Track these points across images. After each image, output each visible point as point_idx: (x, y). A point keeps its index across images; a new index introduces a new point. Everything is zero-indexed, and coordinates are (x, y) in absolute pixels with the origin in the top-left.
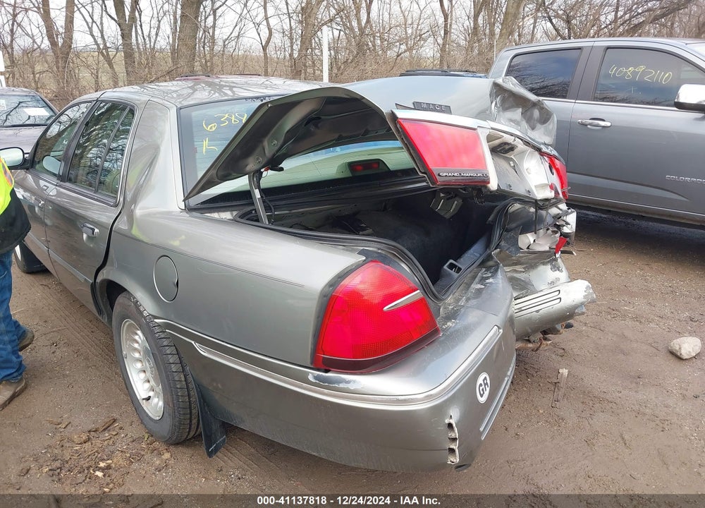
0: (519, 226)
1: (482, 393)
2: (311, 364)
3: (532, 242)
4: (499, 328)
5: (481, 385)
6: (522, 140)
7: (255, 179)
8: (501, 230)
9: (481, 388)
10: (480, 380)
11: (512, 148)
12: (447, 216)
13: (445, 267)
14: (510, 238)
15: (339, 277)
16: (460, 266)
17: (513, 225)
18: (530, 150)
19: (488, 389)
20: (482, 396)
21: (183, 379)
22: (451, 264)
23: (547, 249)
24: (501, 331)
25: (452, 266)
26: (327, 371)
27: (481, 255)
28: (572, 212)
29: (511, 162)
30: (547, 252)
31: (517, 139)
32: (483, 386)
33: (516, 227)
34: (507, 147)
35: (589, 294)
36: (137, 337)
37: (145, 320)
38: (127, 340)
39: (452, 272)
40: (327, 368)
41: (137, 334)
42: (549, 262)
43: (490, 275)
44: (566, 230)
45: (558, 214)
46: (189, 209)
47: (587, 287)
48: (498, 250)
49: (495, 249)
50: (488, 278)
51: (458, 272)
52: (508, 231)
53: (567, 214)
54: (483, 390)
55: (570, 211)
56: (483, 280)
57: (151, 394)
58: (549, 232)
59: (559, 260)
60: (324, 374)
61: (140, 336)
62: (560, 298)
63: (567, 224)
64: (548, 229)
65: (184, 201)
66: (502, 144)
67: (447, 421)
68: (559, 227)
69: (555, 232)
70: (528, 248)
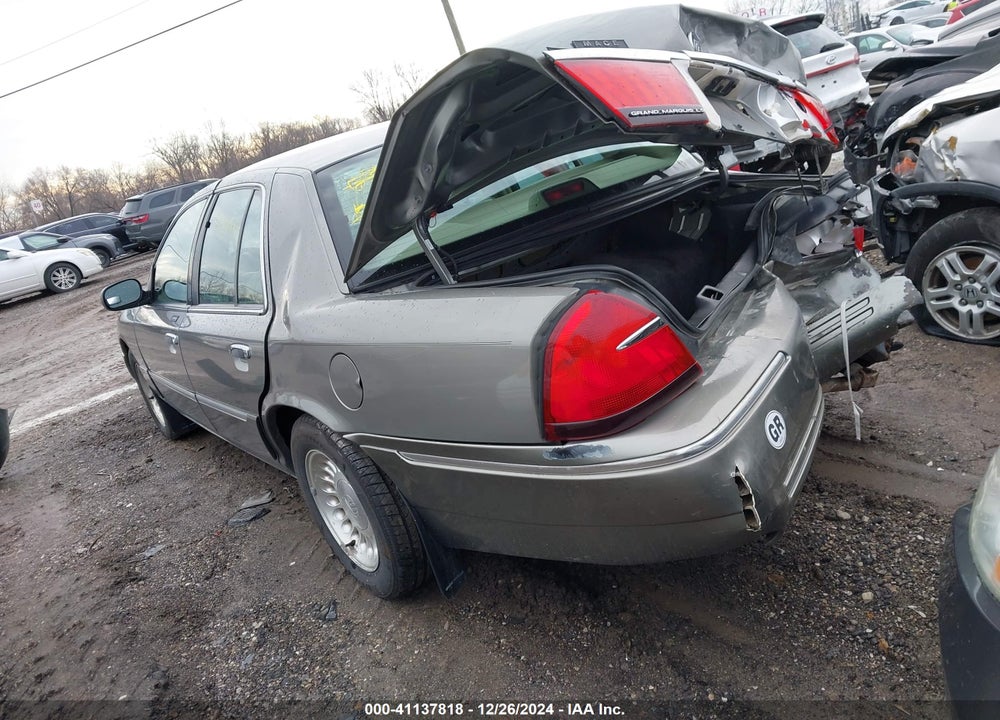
0: (794, 223)
1: (775, 436)
2: (543, 437)
3: (817, 243)
4: (785, 354)
5: (771, 426)
6: (744, 71)
7: (421, 227)
8: (769, 235)
9: (773, 430)
10: (770, 419)
11: (732, 84)
12: (695, 236)
13: (700, 296)
14: (785, 242)
15: (552, 321)
16: (721, 291)
17: (785, 225)
18: (761, 84)
19: (784, 432)
20: (776, 440)
21: (401, 523)
22: (707, 290)
23: (841, 247)
24: (789, 358)
25: (708, 293)
26: (564, 443)
27: (748, 274)
28: (863, 190)
29: (739, 105)
30: (841, 251)
31: (734, 69)
32: (776, 428)
33: (789, 228)
34: (725, 83)
35: (911, 292)
36: (327, 469)
37: (342, 453)
38: (314, 472)
39: (711, 300)
40: (563, 439)
41: (327, 465)
42: (848, 266)
43: (765, 294)
44: (860, 214)
45: (844, 196)
46: (355, 292)
47: (907, 284)
48: (772, 262)
49: (768, 261)
50: (762, 299)
51: (718, 299)
52: (779, 234)
53: (856, 193)
54: (775, 432)
55: (859, 188)
56: (756, 302)
57: (355, 538)
58: (838, 223)
59: (862, 259)
60: (560, 447)
61: (332, 468)
62: (872, 308)
63: (860, 206)
64: (834, 220)
65: (346, 281)
66: (715, 79)
67: (733, 474)
68: (849, 213)
69: (845, 222)
70: (813, 252)
